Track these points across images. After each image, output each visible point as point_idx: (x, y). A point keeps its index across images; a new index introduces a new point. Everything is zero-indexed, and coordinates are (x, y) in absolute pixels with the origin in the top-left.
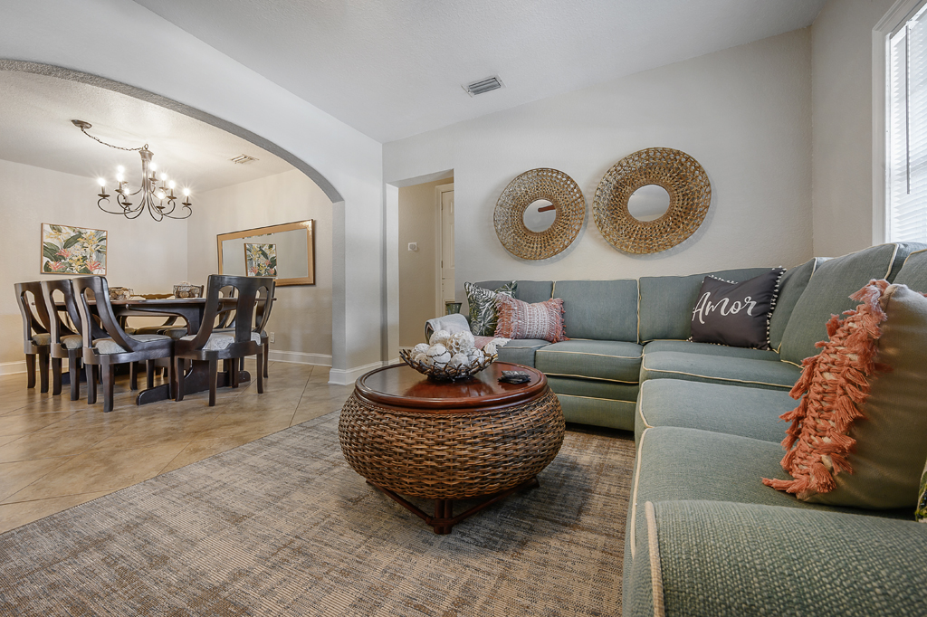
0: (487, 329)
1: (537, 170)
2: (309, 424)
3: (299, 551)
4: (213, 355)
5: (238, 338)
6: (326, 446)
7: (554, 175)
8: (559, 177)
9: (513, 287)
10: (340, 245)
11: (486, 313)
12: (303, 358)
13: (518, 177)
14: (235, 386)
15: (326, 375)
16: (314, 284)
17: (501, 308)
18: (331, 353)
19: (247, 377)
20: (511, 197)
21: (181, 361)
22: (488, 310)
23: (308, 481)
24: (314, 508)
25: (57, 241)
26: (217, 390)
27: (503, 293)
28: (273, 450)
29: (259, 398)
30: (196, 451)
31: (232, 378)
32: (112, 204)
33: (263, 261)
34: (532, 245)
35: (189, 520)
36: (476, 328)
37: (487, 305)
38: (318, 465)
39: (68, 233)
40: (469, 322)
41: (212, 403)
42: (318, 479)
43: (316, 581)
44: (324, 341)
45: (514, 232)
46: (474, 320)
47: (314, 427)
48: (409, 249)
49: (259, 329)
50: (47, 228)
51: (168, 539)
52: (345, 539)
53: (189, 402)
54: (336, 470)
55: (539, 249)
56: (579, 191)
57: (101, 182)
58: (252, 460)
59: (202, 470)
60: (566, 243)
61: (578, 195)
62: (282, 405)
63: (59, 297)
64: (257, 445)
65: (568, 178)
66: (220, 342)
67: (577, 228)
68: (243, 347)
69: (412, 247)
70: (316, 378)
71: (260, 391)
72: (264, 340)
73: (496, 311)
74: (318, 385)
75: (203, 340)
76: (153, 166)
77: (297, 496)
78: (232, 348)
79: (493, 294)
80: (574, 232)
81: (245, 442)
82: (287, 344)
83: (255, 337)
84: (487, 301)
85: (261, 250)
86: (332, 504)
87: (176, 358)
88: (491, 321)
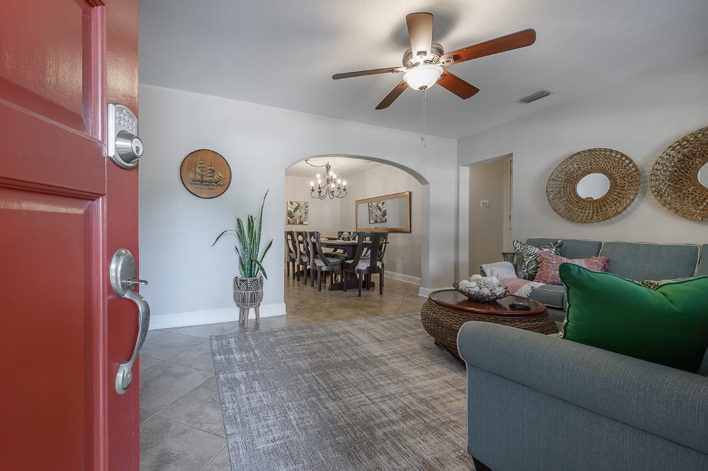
0: (530, 275)
1: (589, 150)
2: (407, 314)
3: (404, 356)
4: (359, 271)
5: (371, 263)
6: (416, 326)
7: (608, 153)
8: (613, 154)
9: (557, 245)
10: (426, 210)
11: (529, 263)
12: (403, 278)
13: (571, 157)
14: (368, 289)
15: (417, 291)
16: (410, 232)
17: (541, 262)
18: (420, 277)
19: (373, 285)
20: (564, 173)
21: (346, 272)
22: (531, 261)
23: (407, 336)
24: (409, 346)
25: (291, 209)
26: (362, 289)
27: (547, 250)
28: (390, 321)
29: (381, 297)
30: (358, 314)
31: (368, 285)
32: (316, 194)
33: (379, 213)
34: (584, 211)
35: (362, 336)
36: (520, 273)
37: (530, 258)
38: (411, 332)
39: (295, 205)
40: (516, 268)
41: (360, 295)
42: (411, 337)
43: (411, 365)
44: (416, 268)
45: (567, 200)
46: (519, 267)
47: (410, 316)
48: (481, 205)
49: (380, 260)
50: (289, 203)
51: (357, 339)
52: (423, 358)
53: (349, 293)
54: (420, 336)
55: (591, 215)
56: (635, 166)
57: (312, 184)
58: (382, 323)
59: (363, 322)
60: (620, 209)
61: (633, 169)
62: (392, 302)
63: (300, 238)
64: (382, 318)
65: (623, 155)
66: (363, 265)
67: (632, 197)
68: (373, 269)
69: (483, 204)
70: (412, 291)
71: (381, 293)
72: (383, 265)
73: (538, 263)
74: (412, 295)
75: (356, 264)
76: (331, 173)
77: (402, 340)
78: (368, 268)
79: (537, 250)
80: (628, 201)
81: (378, 315)
82: (394, 269)
83: (379, 264)
84: (530, 255)
85: (378, 206)
86: (418, 347)
87: (344, 271)
88: (533, 269)
